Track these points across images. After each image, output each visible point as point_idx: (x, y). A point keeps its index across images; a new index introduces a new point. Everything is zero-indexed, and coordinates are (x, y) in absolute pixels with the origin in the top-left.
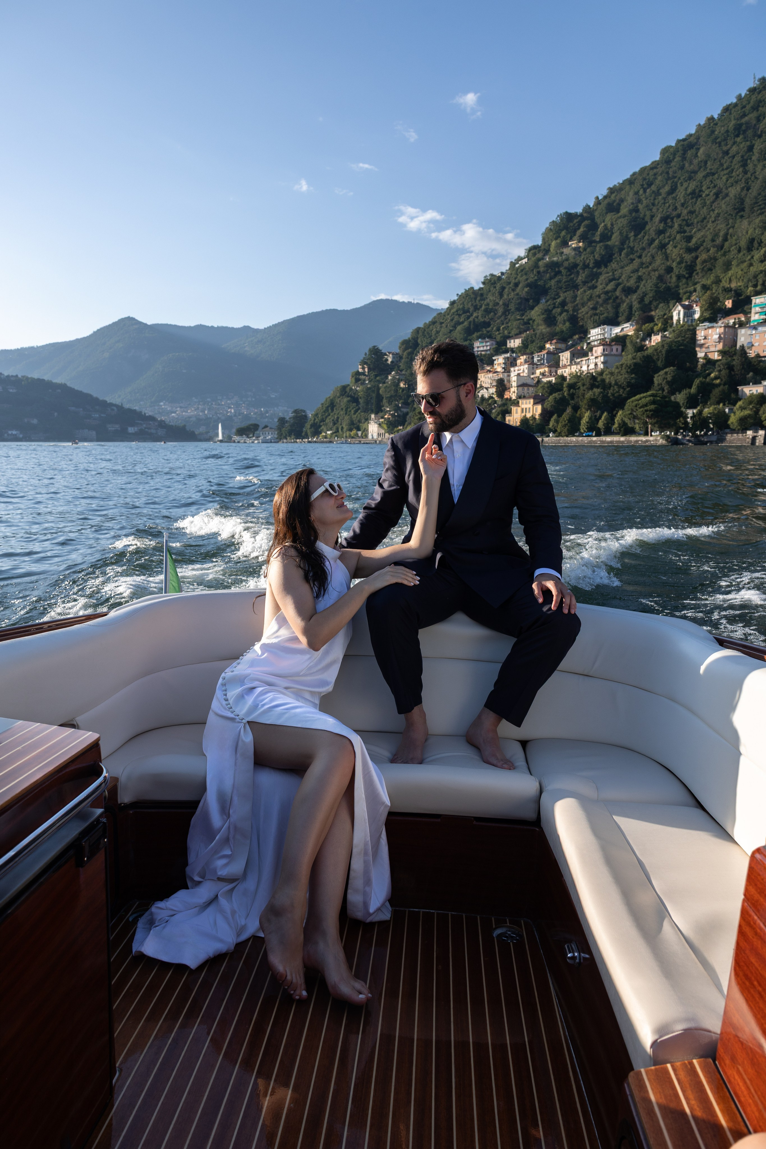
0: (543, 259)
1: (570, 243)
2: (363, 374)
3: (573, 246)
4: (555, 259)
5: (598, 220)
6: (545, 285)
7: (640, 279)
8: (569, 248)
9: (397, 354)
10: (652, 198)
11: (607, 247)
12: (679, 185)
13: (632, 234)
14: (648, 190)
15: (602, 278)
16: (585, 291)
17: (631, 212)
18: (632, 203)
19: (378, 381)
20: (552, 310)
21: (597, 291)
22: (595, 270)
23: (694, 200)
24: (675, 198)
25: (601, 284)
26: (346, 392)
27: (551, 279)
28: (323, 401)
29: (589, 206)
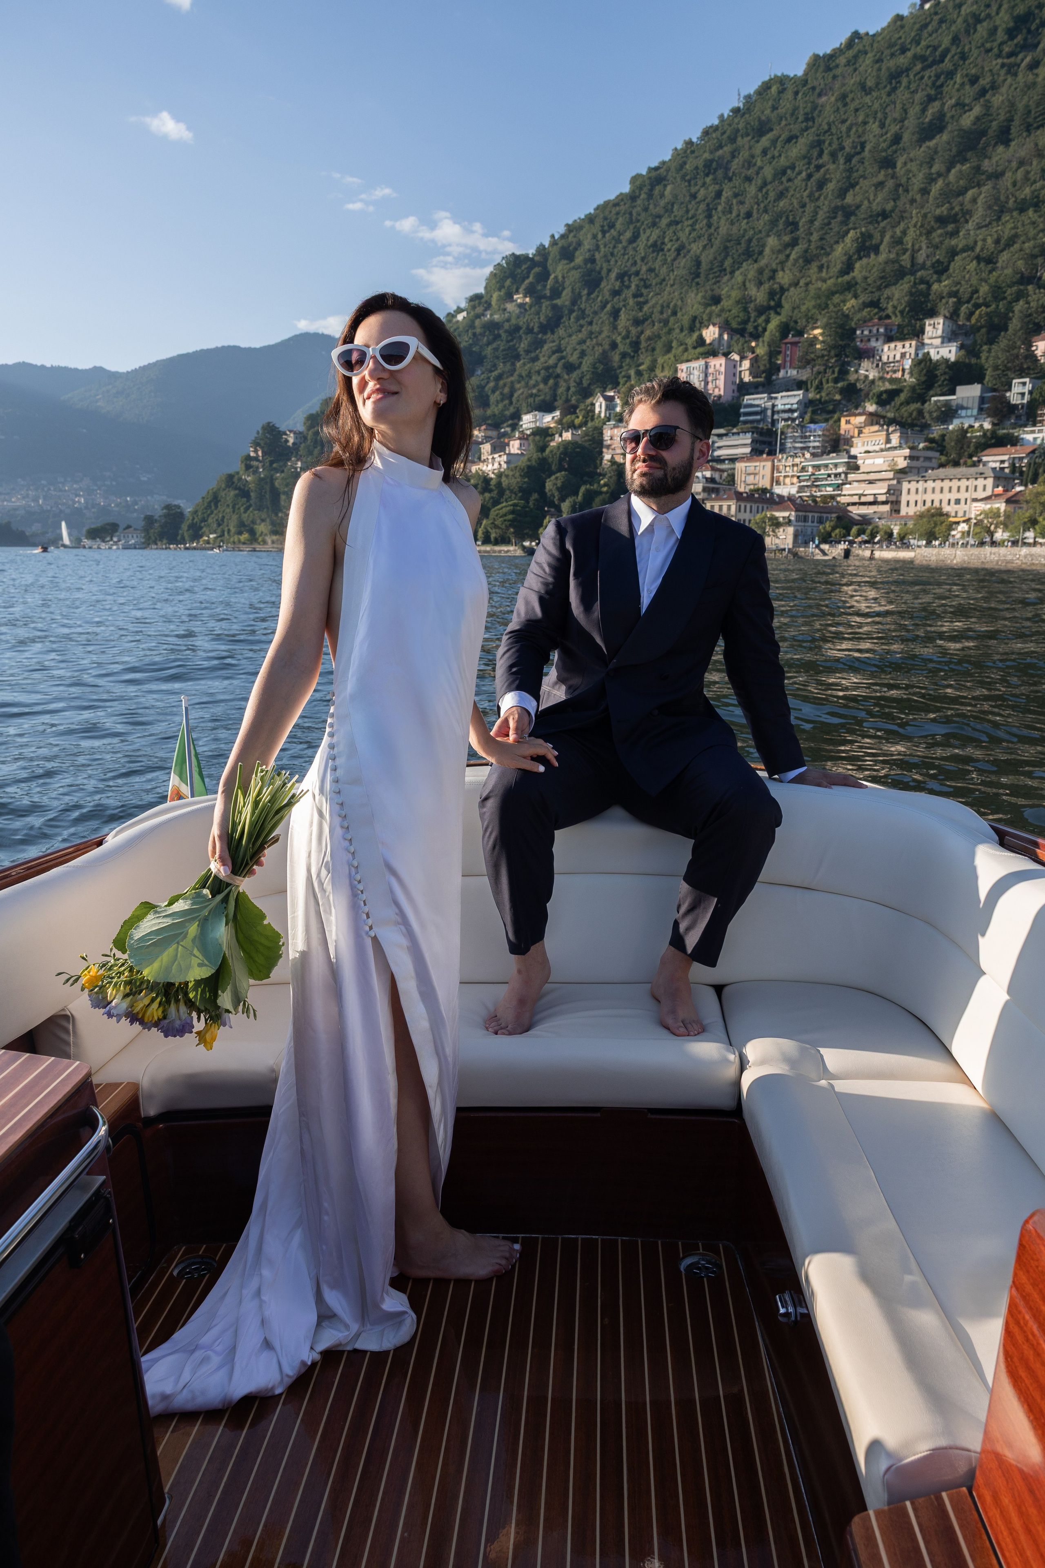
0: (483, 315)
1: (515, 297)
2: (256, 459)
3: (519, 301)
4: (496, 317)
5: (550, 268)
6: (481, 352)
7: (583, 354)
8: (514, 303)
9: (300, 433)
10: (611, 246)
11: (554, 307)
12: (641, 232)
13: (585, 292)
14: (607, 235)
15: (546, 347)
16: (524, 364)
17: (586, 261)
18: (589, 250)
19: (275, 469)
20: (484, 387)
21: (538, 365)
22: (540, 336)
23: (655, 254)
24: (635, 249)
25: (544, 356)
26: (233, 483)
27: (489, 343)
28: (204, 494)
29: (544, 246)
